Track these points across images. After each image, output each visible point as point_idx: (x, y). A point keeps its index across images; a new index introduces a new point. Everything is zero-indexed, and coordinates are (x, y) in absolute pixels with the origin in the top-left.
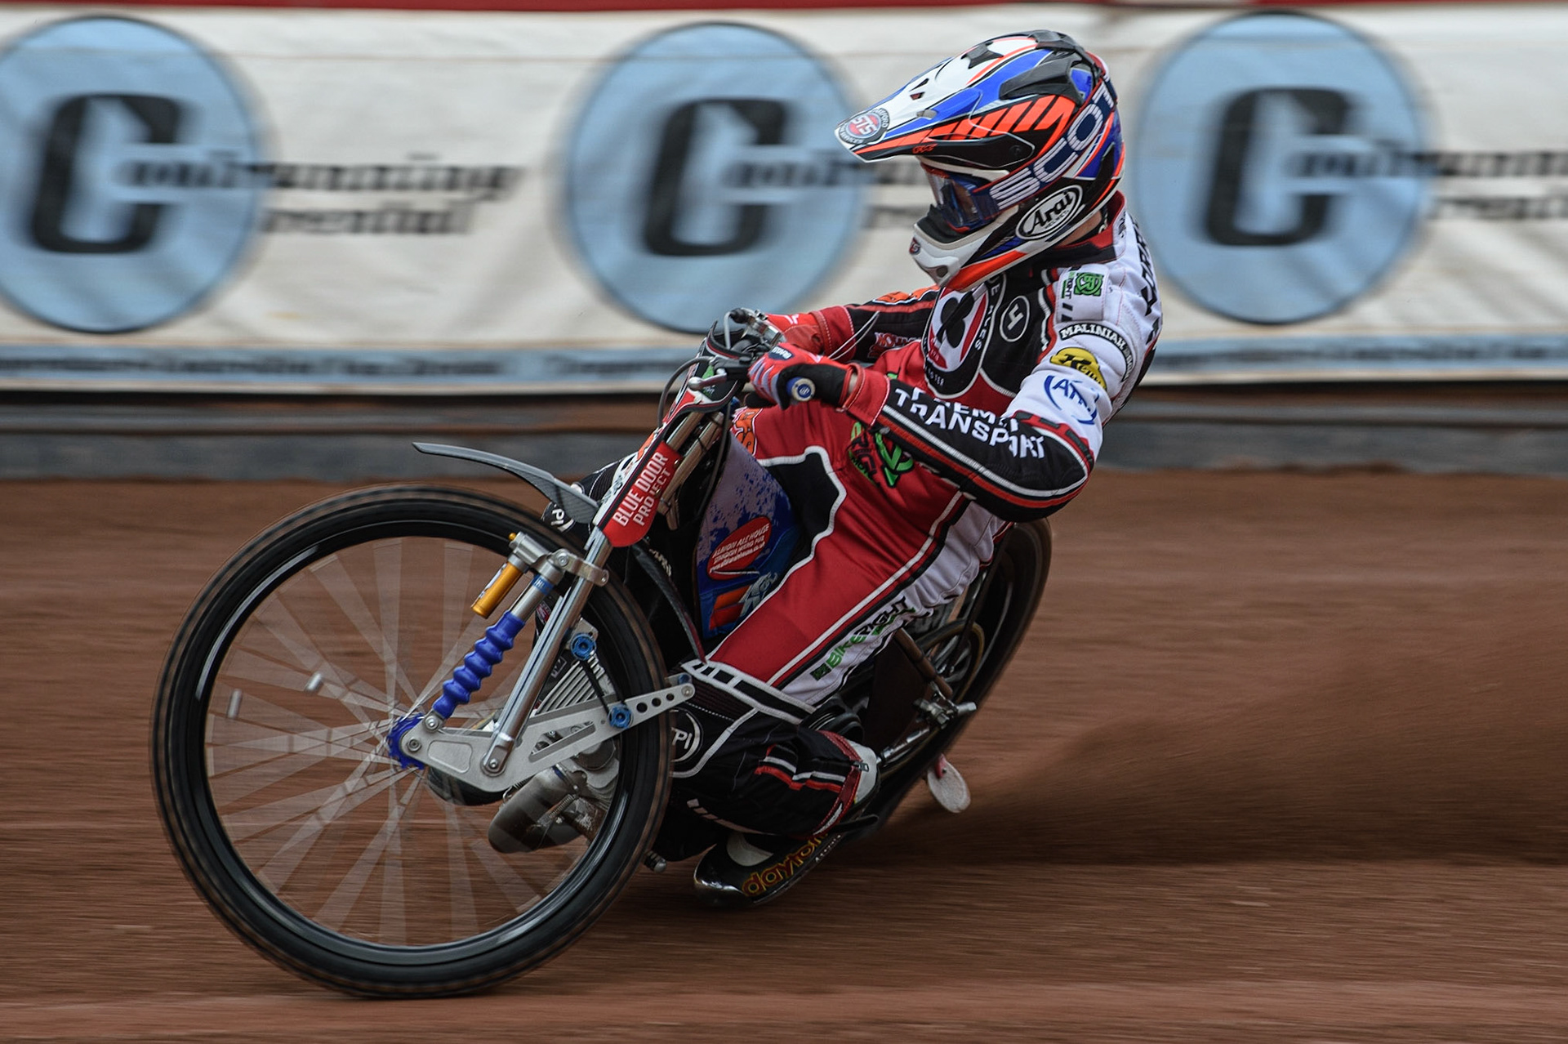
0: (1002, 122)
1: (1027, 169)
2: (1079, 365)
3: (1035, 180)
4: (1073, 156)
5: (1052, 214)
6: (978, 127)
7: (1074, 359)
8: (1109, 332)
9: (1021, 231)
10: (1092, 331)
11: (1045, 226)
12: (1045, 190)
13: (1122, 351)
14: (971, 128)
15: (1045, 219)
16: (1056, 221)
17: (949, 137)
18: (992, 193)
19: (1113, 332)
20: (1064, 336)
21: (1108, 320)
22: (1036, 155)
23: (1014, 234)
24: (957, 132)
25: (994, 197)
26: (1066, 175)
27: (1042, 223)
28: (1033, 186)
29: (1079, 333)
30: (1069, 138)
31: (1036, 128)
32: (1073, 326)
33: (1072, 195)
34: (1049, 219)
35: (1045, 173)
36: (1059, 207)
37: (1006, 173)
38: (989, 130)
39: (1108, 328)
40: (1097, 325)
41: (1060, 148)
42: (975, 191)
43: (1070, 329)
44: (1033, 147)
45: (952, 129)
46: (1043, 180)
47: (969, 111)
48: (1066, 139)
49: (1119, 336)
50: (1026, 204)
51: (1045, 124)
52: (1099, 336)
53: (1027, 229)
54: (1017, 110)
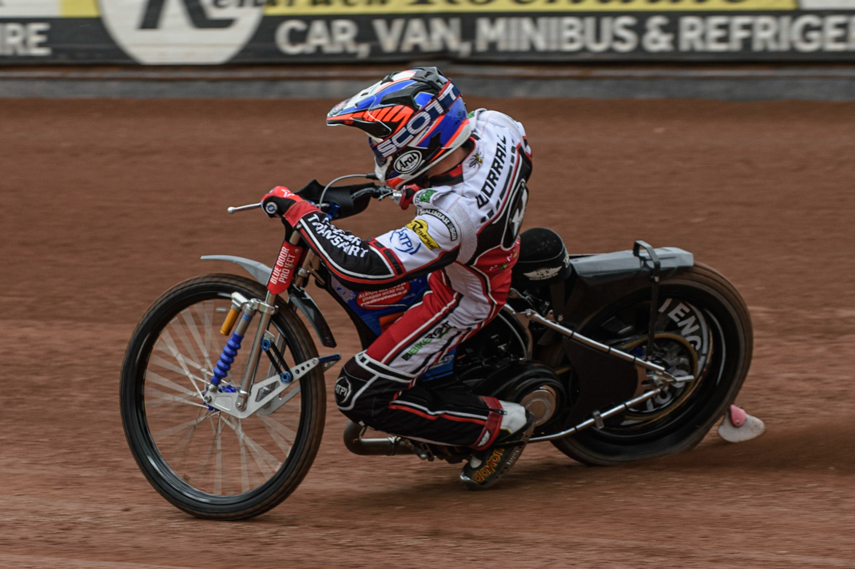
0: (378, 116)
1: (389, 140)
3: (394, 146)
4: (411, 137)
5: (408, 163)
6: (371, 116)
8: (441, 214)
10: (432, 213)
11: (407, 168)
12: (401, 151)
13: (446, 225)
15: (404, 163)
16: (411, 166)
17: (358, 119)
18: (378, 148)
19: (443, 215)
20: (421, 214)
21: (442, 209)
22: (393, 133)
23: (394, 169)
26: (409, 146)
27: (404, 167)
28: (394, 150)
29: (427, 214)
30: (408, 128)
31: (393, 121)
32: (425, 210)
33: (415, 155)
34: (407, 165)
36: (410, 160)
37: (381, 140)
44: (390, 130)
46: (398, 146)
47: (368, 107)
48: (406, 128)
49: (446, 217)
50: (395, 156)
51: (396, 120)
52: (435, 216)
53: (398, 168)
54: (385, 111)
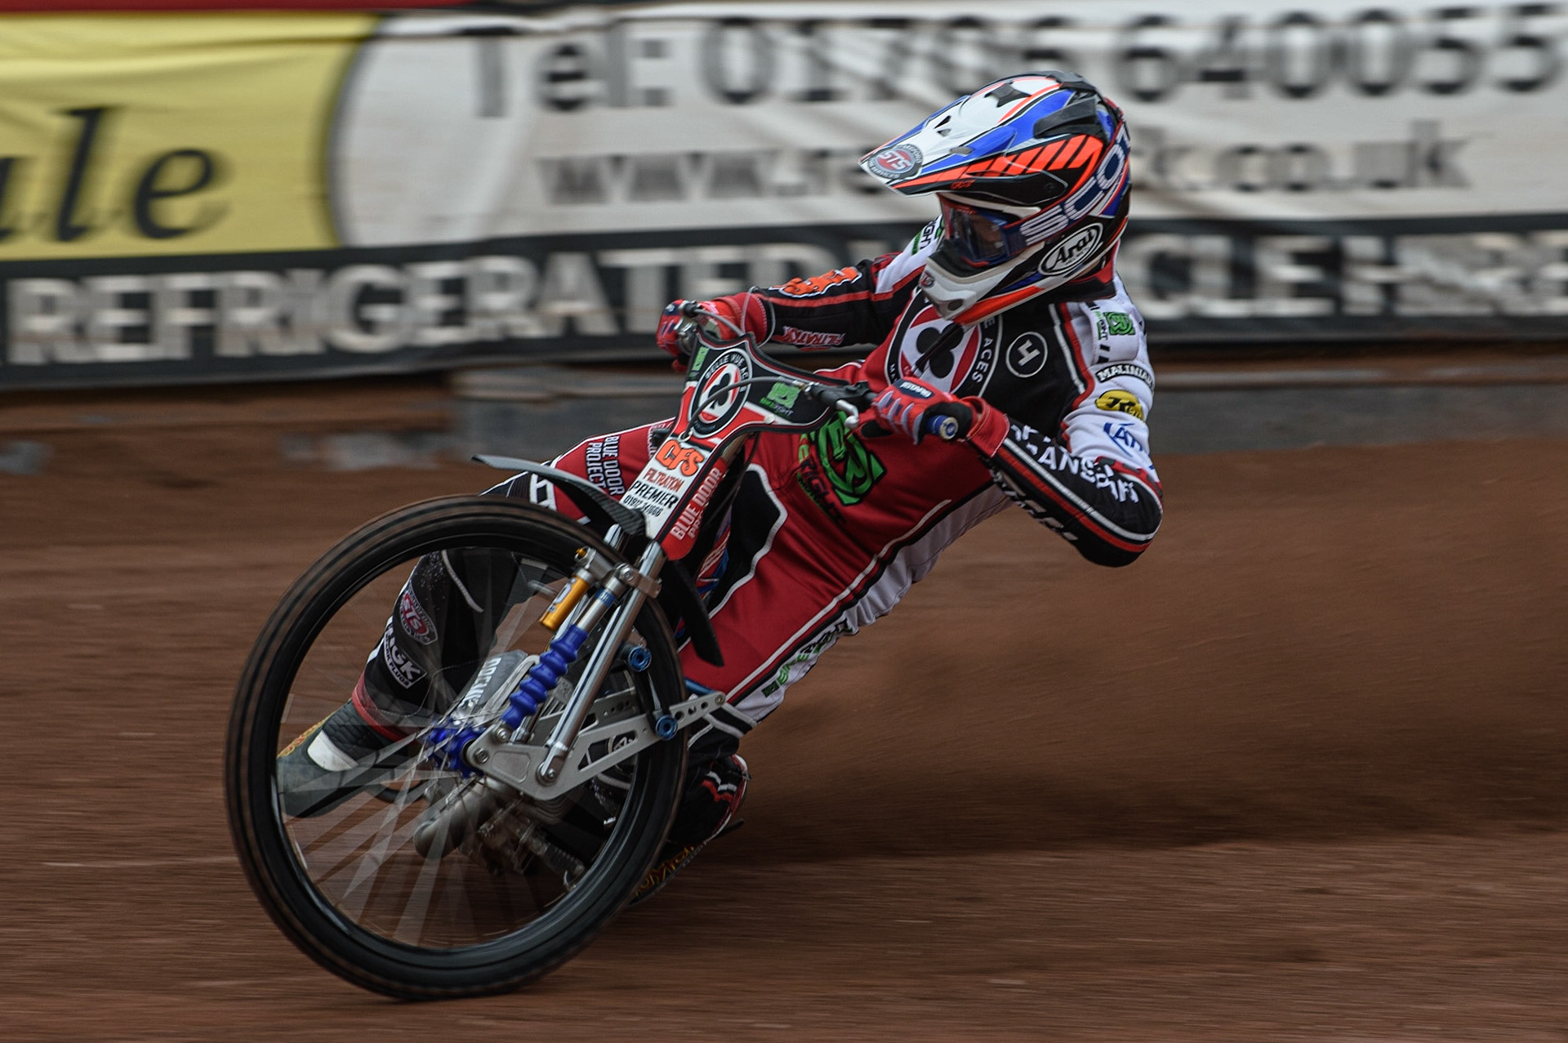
0: (1037, 161)
1: (1058, 207)
2: (1127, 407)
3: (1065, 217)
4: (1100, 195)
5: (1075, 250)
6: (1014, 164)
7: (1121, 401)
8: (1141, 371)
9: (1044, 267)
10: (1128, 372)
11: (1067, 261)
12: (1073, 226)
14: (1006, 165)
15: (1067, 255)
16: (1077, 257)
17: (982, 174)
18: (1022, 229)
19: (1143, 371)
20: (1103, 379)
22: (1068, 192)
23: (1036, 269)
24: (992, 168)
25: (1024, 233)
26: (1091, 214)
27: (1064, 259)
28: (1063, 222)
29: (1117, 375)
30: (1099, 176)
31: (1071, 166)
32: (1110, 367)
34: (1071, 255)
35: (1074, 211)
36: (1081, 244)
37: (1037, 210)
38: (1024, 167)
39: (1140, 368)
40: (1131, 365)
41: (1089, 187)
42: (1006, 227)
43: (1107, 371)
44: (1066, 185)
45: (986, 167)
46: (1072, 217)
47: (1004, 149)
49: (1148, 374)
50: (1052, 242)
51: (1077, 163)
52: (1133, 376)
53: (1049, 265)
54: (1052, 149)
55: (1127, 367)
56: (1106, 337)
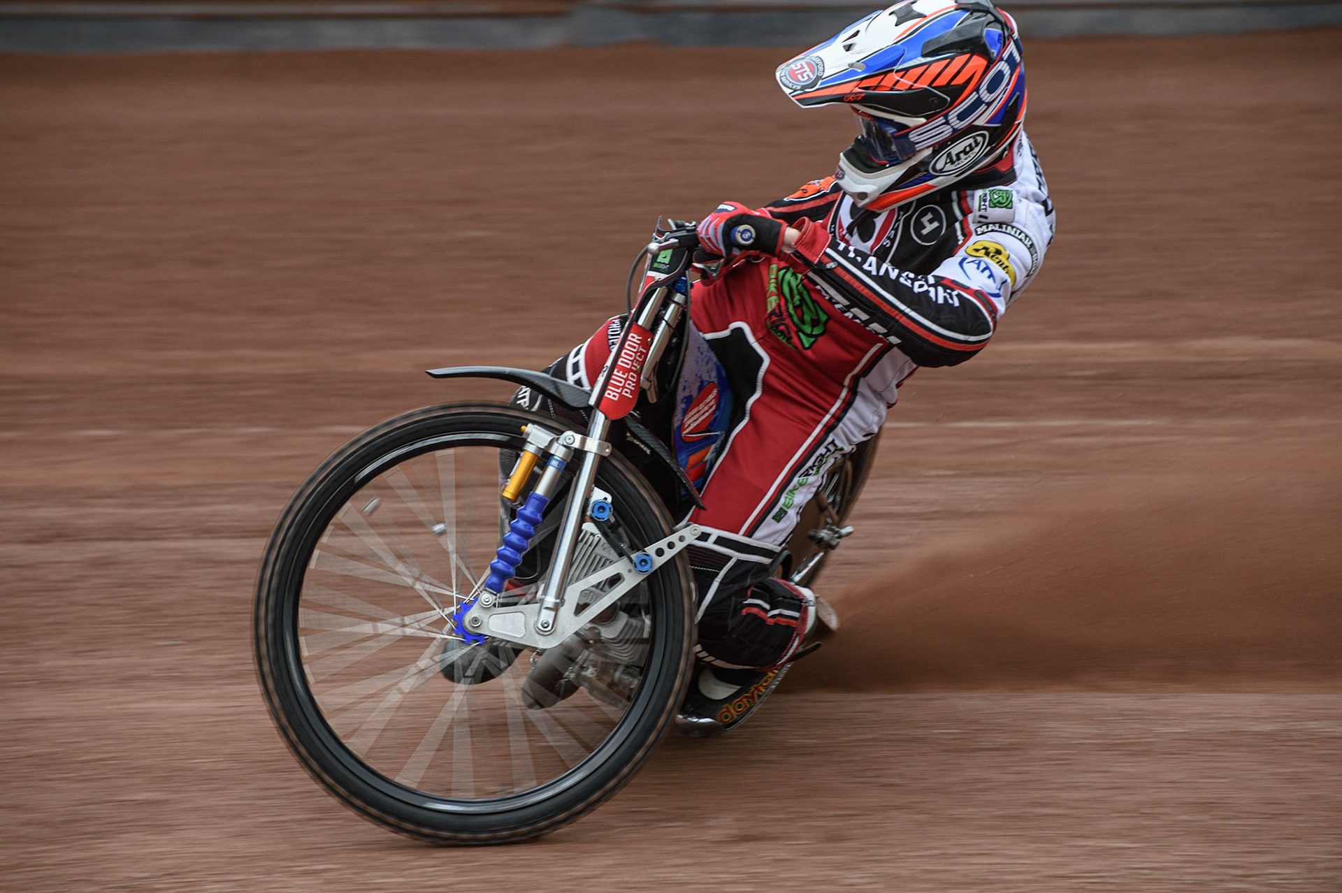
0: (923, 77)
1: (942, 118)
3: (949, 127)
4: (983, 107)
5: (962, 155)
6: (903, 80)
7: (989, 249)
8: (1018, 232)
9: (934, 169)
10: (1004, 230)
11: (956, 164)
12: (957, 135)
13: (1029, 249)
14: (895, 81)
15: (955, 158)
16: (965, 160)
17: (876, 88)
18: (910, 137)
19: (1021, 232)
20: (979, 233)
22: (951, 106)
23: (927, 170)
24: (883, 83)
25: (912, 140)
26: (977, 123)
27: (952, 162)
29: (992, 231)
30: (981, 92)
31: (952, 84)
32: (986, 226)
34: (959, 159)
35: (958, 121)
36: (968, 149)
37: (923, 120)
38: (911, 83)
39: (1018, 229)
40: (1008, 227)
41: (972, 100)
42: (896, 134)
43: (984, 228)
44: (949, 99)
45: (879, 81)
46: (956, 127)
47: (894, 66)
49: (1026, 236)
51: (959, 81)
52: (1009, 234)
53: (939, 166)
54: (937, 67)
55: (1004, 226)
56: (985, 209)
